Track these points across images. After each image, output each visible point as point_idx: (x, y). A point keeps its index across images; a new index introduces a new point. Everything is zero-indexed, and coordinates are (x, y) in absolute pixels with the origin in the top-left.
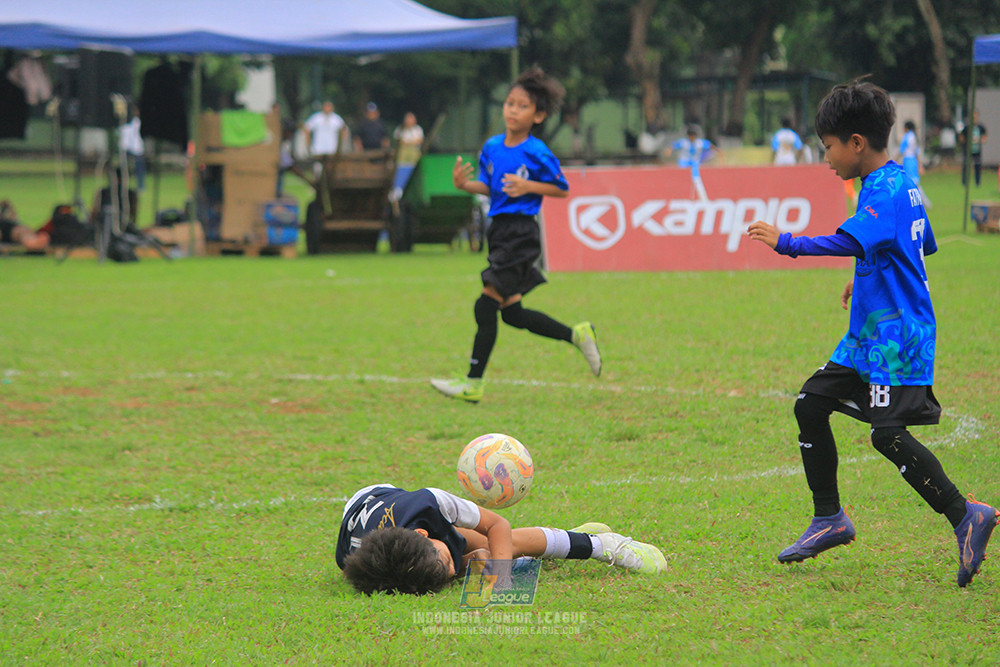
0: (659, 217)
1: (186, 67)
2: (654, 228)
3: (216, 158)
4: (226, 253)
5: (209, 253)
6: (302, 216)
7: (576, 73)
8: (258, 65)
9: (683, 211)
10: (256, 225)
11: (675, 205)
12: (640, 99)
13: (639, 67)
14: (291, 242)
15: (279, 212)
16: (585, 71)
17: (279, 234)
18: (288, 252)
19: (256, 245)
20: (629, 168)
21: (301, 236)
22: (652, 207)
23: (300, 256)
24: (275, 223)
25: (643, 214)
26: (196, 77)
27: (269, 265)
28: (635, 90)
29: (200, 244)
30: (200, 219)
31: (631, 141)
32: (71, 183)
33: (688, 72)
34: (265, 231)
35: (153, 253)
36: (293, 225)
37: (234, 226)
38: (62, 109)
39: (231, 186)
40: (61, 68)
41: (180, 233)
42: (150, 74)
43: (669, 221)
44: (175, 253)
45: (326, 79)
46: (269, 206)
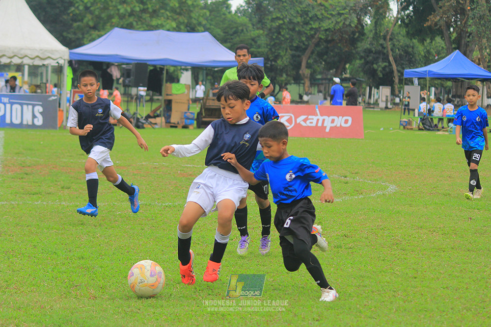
0: (305, 121)
1: (162, 69)
2: (303, 124)
3: (169, 98)
4: (172, 127)
5: (167, 127)
6: (196, 117)
7: (284, 76)
8: (187, 70)
9: (313, 119)
10: (181, 119)
11: (310, 117)
12: (304, 84)
13: (304, 74)
14: (192, 124)
15: (188, 115)
16: (287, 75)
17: (188, 122)
18: (191, 127)
19: (181, 125)
20: (300, 105)
21: (195, 122)
22: (303, 117)
23: (194, 128)
24: (188, 118)
25: (300, 120)
26: (165, 72)
27: (185, 130)
28: (303, 82)
29: (164, 124)
30: (164, 116)
31: (301, 97)
32: (126, 103)
33: (319, 77)
34: (184, 120)
35: (149, 126)
36: (192, 119)
37: (174, 119)
38: (124, 81)
39: (174, 106)
40: (124, 68)
41: (158, 120)
42: (151, 71)
43: (308, 122)
44: (156, 126)
45: (207, 75)
46: (186, 113)
